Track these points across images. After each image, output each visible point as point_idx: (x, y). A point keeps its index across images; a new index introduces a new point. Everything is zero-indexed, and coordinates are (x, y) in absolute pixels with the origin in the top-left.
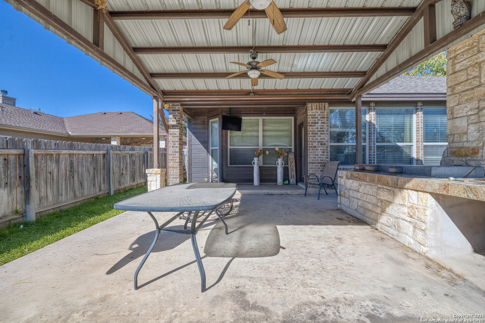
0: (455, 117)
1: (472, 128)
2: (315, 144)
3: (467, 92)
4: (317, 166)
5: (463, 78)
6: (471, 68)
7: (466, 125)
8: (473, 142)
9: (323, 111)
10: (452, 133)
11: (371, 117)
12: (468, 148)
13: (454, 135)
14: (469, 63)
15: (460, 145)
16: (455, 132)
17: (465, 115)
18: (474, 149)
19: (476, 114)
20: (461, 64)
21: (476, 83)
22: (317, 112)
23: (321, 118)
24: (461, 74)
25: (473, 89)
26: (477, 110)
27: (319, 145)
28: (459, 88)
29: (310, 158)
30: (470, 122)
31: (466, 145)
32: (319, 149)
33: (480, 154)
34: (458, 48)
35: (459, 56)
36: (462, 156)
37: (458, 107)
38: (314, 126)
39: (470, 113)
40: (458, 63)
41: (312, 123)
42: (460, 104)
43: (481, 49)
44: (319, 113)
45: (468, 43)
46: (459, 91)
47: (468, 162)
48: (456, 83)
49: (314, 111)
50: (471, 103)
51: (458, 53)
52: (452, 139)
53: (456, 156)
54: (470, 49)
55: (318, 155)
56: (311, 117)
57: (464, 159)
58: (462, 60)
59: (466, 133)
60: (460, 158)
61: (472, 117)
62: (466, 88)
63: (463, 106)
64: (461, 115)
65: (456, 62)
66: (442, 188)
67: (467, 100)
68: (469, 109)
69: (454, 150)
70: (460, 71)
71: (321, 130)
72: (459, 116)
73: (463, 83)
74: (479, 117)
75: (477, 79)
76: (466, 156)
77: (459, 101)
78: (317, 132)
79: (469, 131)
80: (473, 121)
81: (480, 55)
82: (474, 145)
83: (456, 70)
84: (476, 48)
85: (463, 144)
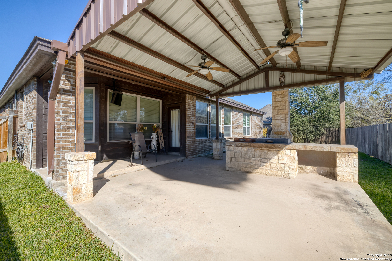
0: (276, 119)
1: (283, 124)
2: (190, 124)
3: (281, 111)
4: (190, 139)
5: (279, 105)
6: (282, 102)
7: (280, 123)
8: (283, 129)
9: (193, 101)
10: (275, 125)
11: (209, 109)
12: (281, 132)
13: (275, 126)
14: (281, 100)
15: (278, 130)
16: (276, 125)
17: (280, 119)
18: (283, 132)
19: (284, 119)
20: (279, 99)
21: (284, 108)
22: (191, 102)
23: (192, 106)
24: (278, 103)
25: (283, 110)
26: (284, 118)
27: (192, 125)
28: (277, 108)
29: (187, 133)
30: (282, 122)
31: (280, 130)
32: (191, 127)
33: (286, 134)
34: (277, 92)
35: (277, 95)
36: (278, 134)
37: (277, 115)
38: (189, 111)
39: (282, 119)
40: (277, 98)
41: (188, 109)
42: (278, 114)
43: (286, 96)
44: (191, 103)
45: (281, 92)
46: (277, 109)
47: (281, 137)
48: (276, 106)
49: (189, 100)
50: (282, 115)
51: (277, 94)
52: (274, 127)
53: (276, 134)
54: (282, 94)
55: (190, 131)
56: (188, 104)
57: (279, 136)
58: (279, 97)
59: (281, 126)
60: (278, 135)
61: (283, 120)
62: (280, 109)
63: (279, 115)
64: (278, 119)
65: (276, 97)
66: (303, 148)
67: (281, 113)
68: (281, 117)
69: (275, 132)
70: (278, 102)
71: (192, 114)
72: (277, 119)
73: (279, 107)
74: (285, 121)
75: (285, 107)
76: (281, 134)
77: (277, 113)
78: (190, 115)
79: (282, 125)
80: (283, 122)
81: (285, 98)
82: (284, 131)
83: (276, 101)
84: (284, 95)
85: (279, 130)
